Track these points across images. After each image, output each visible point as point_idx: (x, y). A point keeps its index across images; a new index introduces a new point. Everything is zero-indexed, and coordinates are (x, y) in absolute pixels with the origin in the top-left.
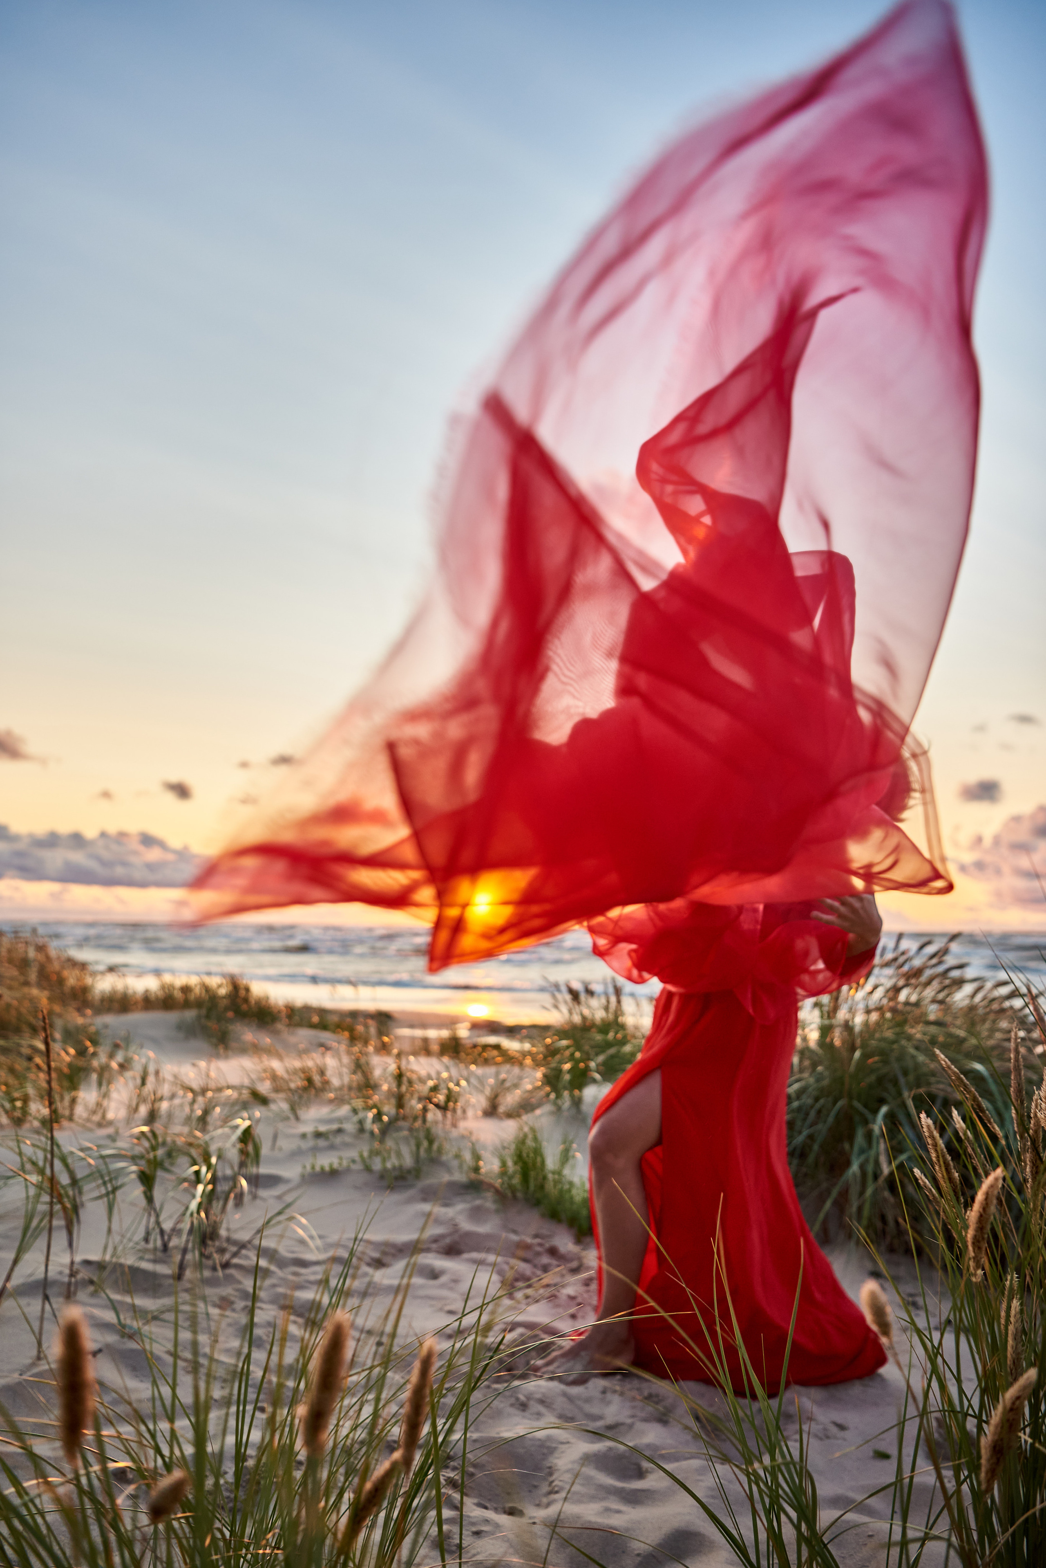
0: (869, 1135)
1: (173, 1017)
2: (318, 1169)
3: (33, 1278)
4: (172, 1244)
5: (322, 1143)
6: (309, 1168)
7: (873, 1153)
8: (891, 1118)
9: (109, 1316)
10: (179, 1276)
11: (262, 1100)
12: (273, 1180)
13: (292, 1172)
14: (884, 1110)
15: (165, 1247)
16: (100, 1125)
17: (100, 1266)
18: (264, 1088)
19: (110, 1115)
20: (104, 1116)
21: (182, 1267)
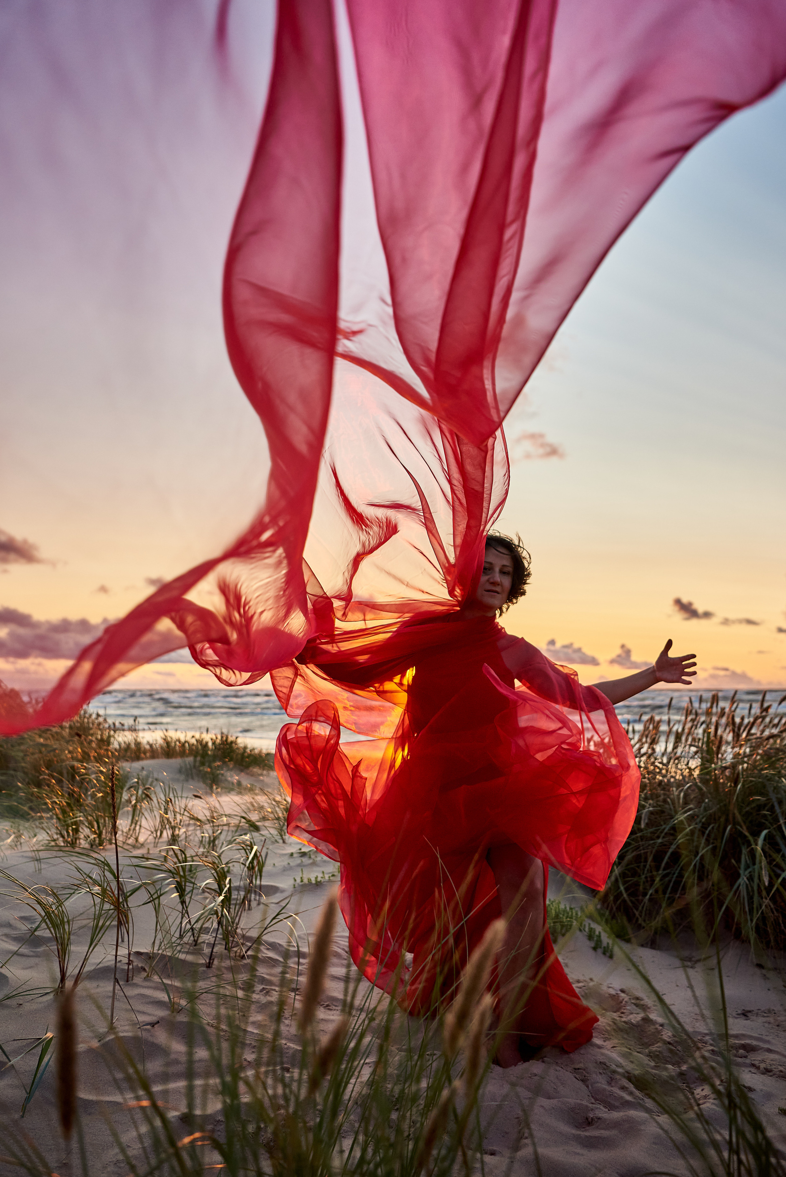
0: (752, 854)
1: (176, 762)
2: (306, 881)
3: (101, 965)
4: (200, 940)
5: (306, 860)
6: (298, 881)
7: (756, 867)
8: (769, 838)
9: (163, 996)
10: (209, 966)
11: (254, 827)
12: (272, 890)
13: (285, 883)
14: (765, 832)
15: (196, 942)
16: (134, 847)
17: (149, 957)
18: (254, 817)
19: (141, 839)
20: (137, 839)
21: (211, 957)
